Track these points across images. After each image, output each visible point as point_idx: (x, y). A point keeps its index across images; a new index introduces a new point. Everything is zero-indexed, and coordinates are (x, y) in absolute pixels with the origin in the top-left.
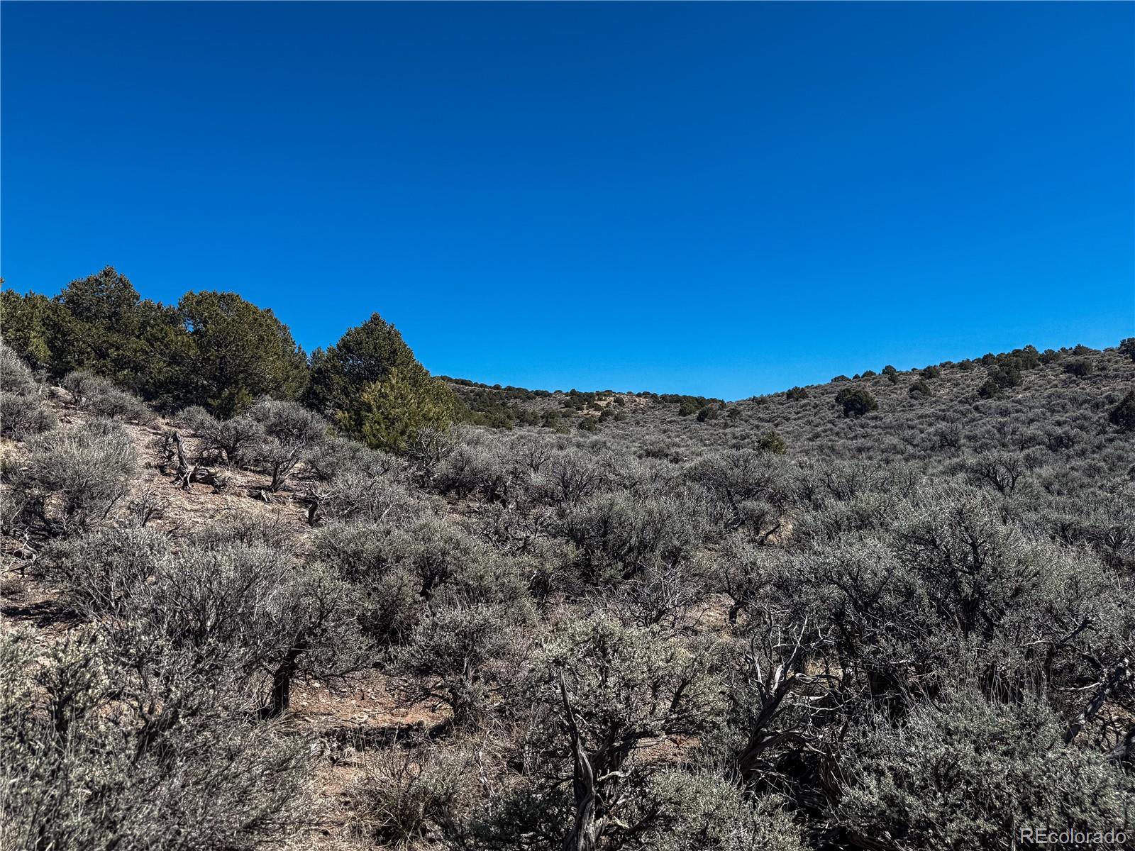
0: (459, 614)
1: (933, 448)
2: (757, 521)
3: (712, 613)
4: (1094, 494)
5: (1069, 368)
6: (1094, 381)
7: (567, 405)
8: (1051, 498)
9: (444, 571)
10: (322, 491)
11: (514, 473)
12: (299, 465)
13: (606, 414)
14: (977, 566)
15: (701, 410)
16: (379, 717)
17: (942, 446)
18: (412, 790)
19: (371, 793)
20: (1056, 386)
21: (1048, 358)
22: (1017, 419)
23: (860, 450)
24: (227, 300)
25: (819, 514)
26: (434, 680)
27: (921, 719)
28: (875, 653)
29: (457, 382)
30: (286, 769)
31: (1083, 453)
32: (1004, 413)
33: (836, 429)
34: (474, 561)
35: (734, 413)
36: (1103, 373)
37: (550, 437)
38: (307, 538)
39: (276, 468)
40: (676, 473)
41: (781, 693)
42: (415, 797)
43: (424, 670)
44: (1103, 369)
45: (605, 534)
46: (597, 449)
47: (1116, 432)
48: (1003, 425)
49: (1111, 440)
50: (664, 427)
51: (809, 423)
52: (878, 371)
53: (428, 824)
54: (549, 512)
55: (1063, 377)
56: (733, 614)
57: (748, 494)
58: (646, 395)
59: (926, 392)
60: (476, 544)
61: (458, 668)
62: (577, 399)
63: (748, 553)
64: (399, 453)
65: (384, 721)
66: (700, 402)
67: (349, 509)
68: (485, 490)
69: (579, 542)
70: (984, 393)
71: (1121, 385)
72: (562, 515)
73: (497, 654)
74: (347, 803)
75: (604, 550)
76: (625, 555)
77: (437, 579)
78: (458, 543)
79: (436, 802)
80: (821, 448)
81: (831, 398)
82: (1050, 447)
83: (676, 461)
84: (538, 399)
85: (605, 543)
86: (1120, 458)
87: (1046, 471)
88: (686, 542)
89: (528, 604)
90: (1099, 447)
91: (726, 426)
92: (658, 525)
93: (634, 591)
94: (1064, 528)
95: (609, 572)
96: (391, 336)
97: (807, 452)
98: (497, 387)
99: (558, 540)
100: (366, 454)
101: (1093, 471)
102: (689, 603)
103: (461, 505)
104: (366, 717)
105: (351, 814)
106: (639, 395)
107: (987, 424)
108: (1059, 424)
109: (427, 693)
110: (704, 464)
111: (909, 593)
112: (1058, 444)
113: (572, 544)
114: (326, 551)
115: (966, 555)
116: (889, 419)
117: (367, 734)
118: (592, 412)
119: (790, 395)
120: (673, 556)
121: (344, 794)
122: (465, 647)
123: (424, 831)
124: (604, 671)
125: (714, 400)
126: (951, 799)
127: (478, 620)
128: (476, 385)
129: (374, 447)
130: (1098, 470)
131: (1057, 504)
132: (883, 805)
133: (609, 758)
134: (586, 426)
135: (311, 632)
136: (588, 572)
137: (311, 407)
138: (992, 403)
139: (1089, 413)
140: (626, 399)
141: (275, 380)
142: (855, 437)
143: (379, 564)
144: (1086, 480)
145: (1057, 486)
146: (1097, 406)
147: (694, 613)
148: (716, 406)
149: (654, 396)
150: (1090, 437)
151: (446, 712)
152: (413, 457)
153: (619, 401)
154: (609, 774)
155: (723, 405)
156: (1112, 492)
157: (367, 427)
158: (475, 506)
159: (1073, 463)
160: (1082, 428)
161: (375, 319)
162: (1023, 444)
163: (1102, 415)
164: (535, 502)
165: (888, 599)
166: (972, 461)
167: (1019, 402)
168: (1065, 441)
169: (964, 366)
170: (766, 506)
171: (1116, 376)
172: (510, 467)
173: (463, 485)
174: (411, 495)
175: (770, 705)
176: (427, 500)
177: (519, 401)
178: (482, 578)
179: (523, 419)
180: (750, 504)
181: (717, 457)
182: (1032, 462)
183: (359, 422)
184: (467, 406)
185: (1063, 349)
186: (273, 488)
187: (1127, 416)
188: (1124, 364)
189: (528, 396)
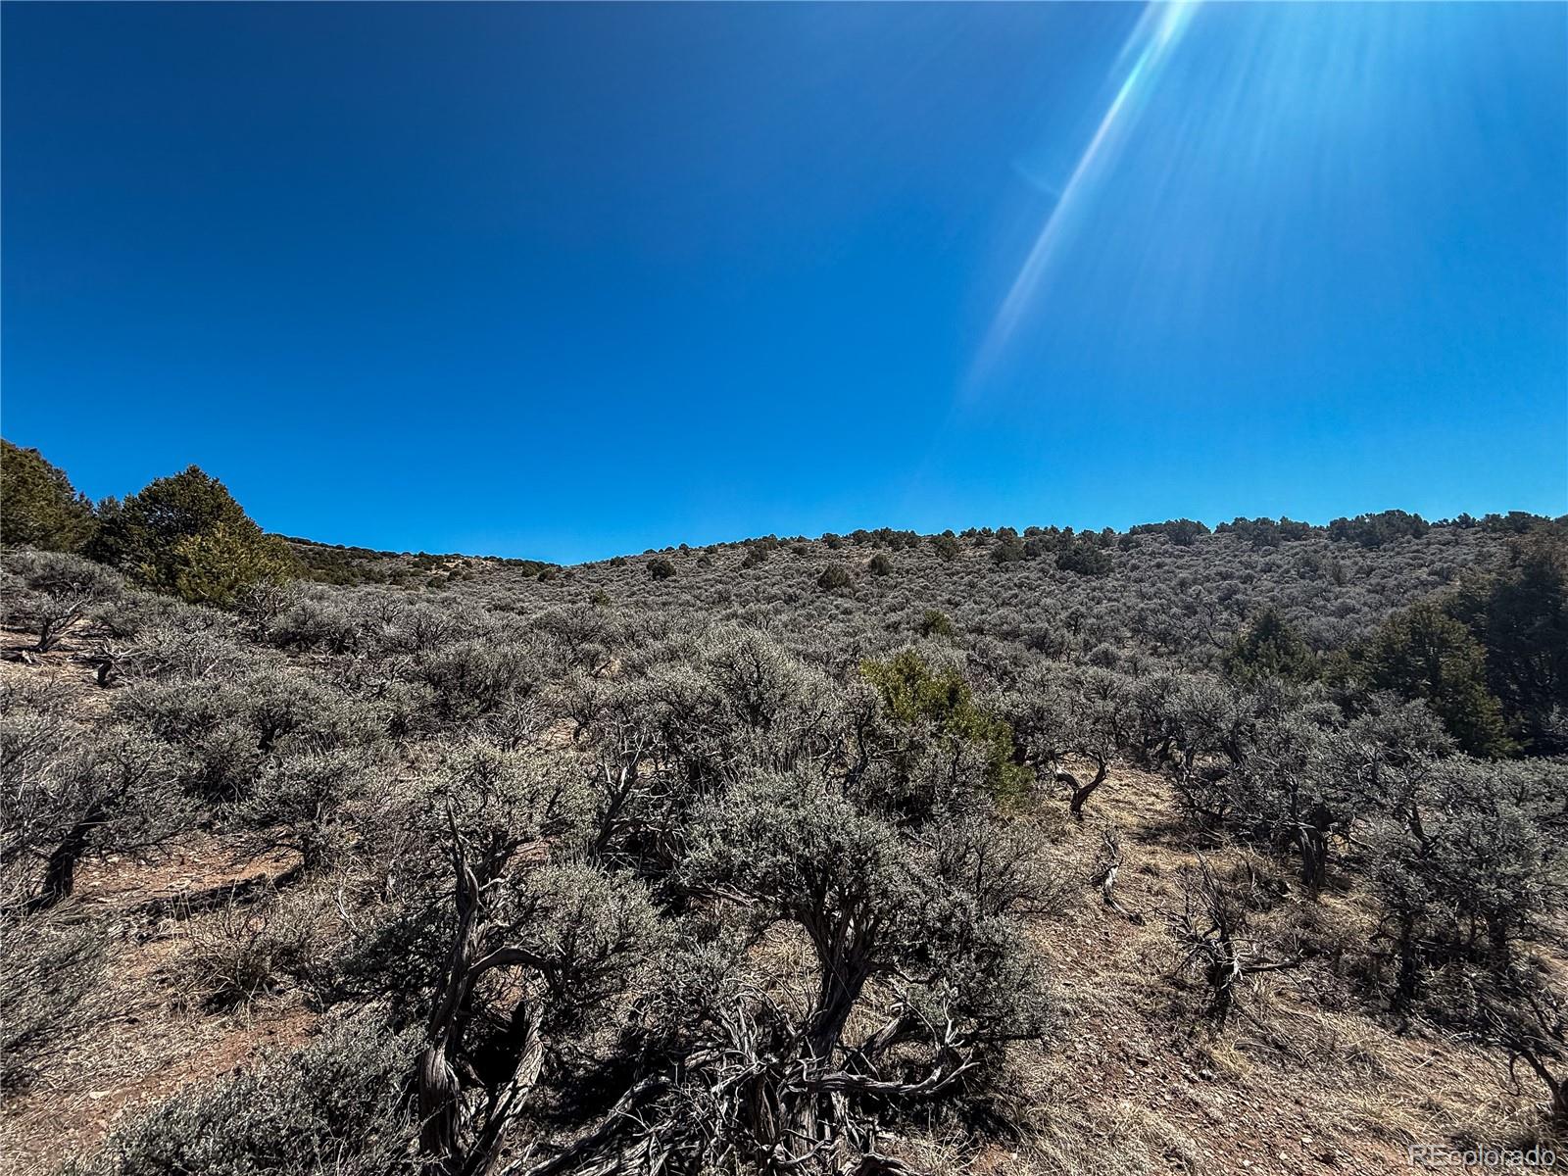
0: (313, 762)
1: (713, 603)
2: (592, 659)
3: (560, 734)
5: (795, 551)
6: (809, 559)
7: (415, 565)
9: (289, 721)
10: (116, 649)
11: (365, 626)
12: (81, 622)
13: (454, 575)
14: (760, 680)
15: (541, 572)
16: (206, 880)
17: (719, 602)
18: (255, 948)
19: (199, 962)
20: (788, 562)
21: (783, 543)
22: (765, 583)
23: (664, 604)
25: (642, 652)
26: (280, 830)
27: (736, 792)
29: (293, 540)
30: (74, 962)
31: (804, 605)
32: (758, 579)
33: (648, 589)
34: (324, 709)
35: (569, 575)
36: (814, 554)
37: (399, 594)
38: (99, 701)
39: (47, 630)
40: (525, 623)
41: (626, 790)
42: (259, 952)
43: (266, 822)
44: (814, 551)
45: (462, 676)
46: (446, 603)
47: (821, 592)
48: (758, 586)
49: (818, 597)
50: (509, 586)
51: (628, 584)
52: (676, 548)
53: (276, 976)
54: (408, 658)
55: (792, 556)
56: (577, 734)
57: (585, 638)
58: (492, 559)
59: (709, 563)
60: (329, 695)
61: (311, 814)
62: (425, 561)
63: (587, 684)
64: (226, 608)
65: (213, 881)
66: (541, 566)
67: (161, 666)
68: (332, 642)
69: (436, 686)
70: (746, 565)
71: (823, 563)
72: (418, 661)
73: (352, 796)
74: (163, 981)
75: (461, 690)
76: (482, 693)
77: (277, 732)
78: (306, 693)
79: (288, 952)
80: (637, 603)
81: (644, 566)
82: (785, 602)
83: (521, 613)
84: (386, 559)
85: (462, 684)
86: (824, 608)
87: (784, 617)
88: (537, 679)
89: (385, 744)
90: (813, 602)
91: (562, 585)
92: (511, 666)
93: (492, 722)
95: (466, 709)
96: (216, 490)
97: (627, 606)
98: (340, 547)
99: (416, 684)
100: (182, 609)
101: (809, 617)
102: (539, 728)
103: (303, 658)
104: (188, 882)
105: (171, 991)
106: (486, 559)
107: (748, 586)
108: (790, 586)
109: (271, 844)
110: (548, 615)
111: (718, 703)
112: (790, 599)
113: (429, 689)
114: (124, 713)
115: (753, 674)
116: (684, 582)
117: (190, 900)
118: (441, 572)
119: (613, 562)
120: (525, 691)
121: (160, 972)
122: (318, 794)
123: (272, 984)
125: (552, 565)
126: (761, 845)
127: (335, 764)
128: (315, 544)
129: (190, 602)
130: (812, 616)
132: (716, 860)
134: (435, 584)
135: (109, 802)
136: (444, 709)
137: (99, 560)
138: (751, 572)
139: (806, 580)
140: (473, 562)
141: (43, 528)
142: (661, 595)
143: (205, 721)
144: (807, 623)
145: (794, 626)
147: (546, 736)
148: (554, 570)
149: (500, 560)
150: (807, 595)
151: (295, 858)
152: (243, 613)
153: (468, 564)
154: (491, 882)
155: (560, 569)
156: (821, 630)
157: (182, 582)
158: (320, 658)
159: (798, 612)
160: (803, 589)
161: (194, 471)
162: (770, 599)
163: (813, 581)
164: (387, 652)
165: (702, 710)
166: (741, 611)
167: (766, 571)
168: (794, 597)
169: (733, 546)
170: (600, 648)
171: (821, 556)
172: (361, 620)
173: (304, 638)
174: (242, 650)
175: (617, 800)
176: (260, 654)
177: (364, 561)
178: (334, 724)
179: (369, 577)
180: (586, 646)
181: (559, 609)
182: (777, 612)
183: (172, 576)
184: (305, 564)
185: (791, 538)
186: (43, 646)
187: (828, 582)
188: (824, 549)
189: (375, 557)
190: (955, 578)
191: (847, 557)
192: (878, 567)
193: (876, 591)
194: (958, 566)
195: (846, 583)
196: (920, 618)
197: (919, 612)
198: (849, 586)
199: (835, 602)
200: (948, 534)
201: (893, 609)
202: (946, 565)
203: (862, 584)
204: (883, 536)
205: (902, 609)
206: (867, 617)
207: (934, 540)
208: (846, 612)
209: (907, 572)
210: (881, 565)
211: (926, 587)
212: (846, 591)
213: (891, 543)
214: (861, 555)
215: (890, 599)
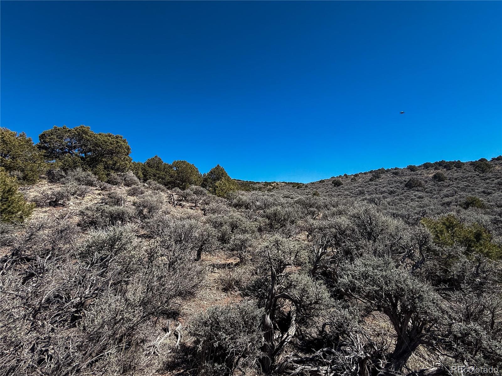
0: (241, 236)
1: (358, 194)
2: (313, 213)
3: (303, 236)
4: (401, 205)
5: (393, 173)
6: (400, 176)
7: (264, 185)
8: (390, 207)
9: (237, 226)
10: (207, 207)
11: (252, 202)
12: (201, 201)
13: (274, 187)
14: (371, 224)
15: (298, 186)
16: (222, 261)
17: (360, 194)
18: (231, 279)
19: (221, 279)
20: (390, 178)
21: (388, 171)
22: (380, 187)
23: (339, 195)
24: (184, 162)
25: (329, 211)
26: (235, 252)
27: (358, 262)
28: (345, 245)
29: (237, 180)
30: (201, 273)
31: (398, 195)
32: (377, 185)
33: (332, 190)
34: (244, 223)
35: (306, 186)
36: (403, 175)
37: (261, 193)
38: (204, 218)
39: (196, 202)
40: (292, 202)
41: (321, 255)
42: (232, 280)
43: (233, 250)
44: (403, 173)
45: (275, 217)
46: (272, 196)
47: (407, 189)
48: (376, 188)
49: (406, 192)
50: (289, 190)
51: (325, 188)
52: (343, 175)
53: (235, 287)
54: (262, 211)
55: (392, 175)
56: (308, 236)
57: (311, 206)
58: (284, 182)
59: (355, 180)
60: (244, 220)
61: (241, 249)
62: (267, 184)
63: (312, 221)
64: (225, 198)
65: (223, 262)
66: (298, 184)
67: (214, 211)
68: (245, 206)
69: (269, 219)
70: (371, 180)
71: (408, 177)
72: (264, 212)
73: (250, 246)
74: (215, 282)
75: (275, 221)
76: (281, 222)
77: (235, 228)
78: (240, 219)
79: (237, 282)
80: (329, 195)
81: (331, 182)
82: (389, 194)
83: (292, 198)
84: (257, 184)
85: (275, 219)
86: (408, 196)
87: (388, 200)
88: (296, 219)
89: (257, 234)
90: (403, 193)
91: (304, 190)
92: (288, 214)
93: (283, 230)
94: (394, 214)
95: (277, 226)
96: (222, 170)
97: (325, 196)
98: (247, 181)
99: (264, 218)
100: (217, 198)
101: (401, 199)
102: (297, 234)
103: (240, 210)
104: (219, 261)
105: (216, 284)
106: (282, 183)
107: (372, 188)
108: (391, 187)
109: (234, 255)
110: (299, 199)
111: (354, 230)
112: (391, 193)
113: (267, 220)
114: (209, 221)
115: (368, 221)
116: (346, 187)
117: (219, 265)
118: (271, 187)
119: (320, 182)
120: (292, 222)
121: (215, 280)
122: (242, 244)
123: (234, 289)
124: (278, 249)
125: (301, 183)
126: (367, 281)
127: (245, 238)
128: (242, 181)
129: (218, 196)
130: (402, 199)
131: (392, 208)
132: (349, 283)
133: (280, 270)
134: (269, 190)
135: (206, 240)
136: (271, 226)
137: (203, 187)
138: (373, 182)
139: (400, 185)
140: (279, 183)
141: (195, 181)
142: (337, 192)
143: (221, 224)
144: (399, 202)
145: (393, 203)
146: (401, 183)
147: (298, 236)
148: (302, 185)
149: (286, 183)
150: (400, 191)
151: (238, 260)
152: (228, 199)
153: (277, 184)
154: (280, 274)
155: (303, 185)
156: (406, 205)
157: (217, 192)
158: (243, 210)
159: (396, 197)
160: (397, 188)
161: (218, 165)
162: (382, 193)
163: (403, 185)
164: (258, 209)
165: (348, 232)
166: (368, 197)
167: (380, 182)
168: (393, 192)
169: (365, 173)
170: (316, 210)
171: (406, 175)
172: (251, 201)
173: (240, 205)
174: (228, 208)
175: (318, 258)
176: (231, 209)
177: (252, 185)
178: (246, 227)
179: (254, 189)
180: (311, 209)
181: (303, 197)
182: (384, 198)
183: (215, 190)
184: (240, 186)
185: (392, 168)
186: (195, 206)
187: (410, 185)
188: (408, 172)
189: (255, 183)
190: (488, 181)
191: (420, 174)
192: (438, 178)
193: (437, 188)
194: (490, 175)
195: (420, 185)
196: (463, 200)
197: (464, 197)
198: (422, 187)
199: (413, 193)
200: (482, 160)
201: (447, 196)
202: (481, 175)
203: (429, 186)
204: (441, 164)
206: (432, 200)
208: (420, 197)
209: (456, 179)
210: (439, 177)
211: (468, 186)
212: (420, 188)
213: (445, 167)
214: (428, 173)
215: (445, 191)
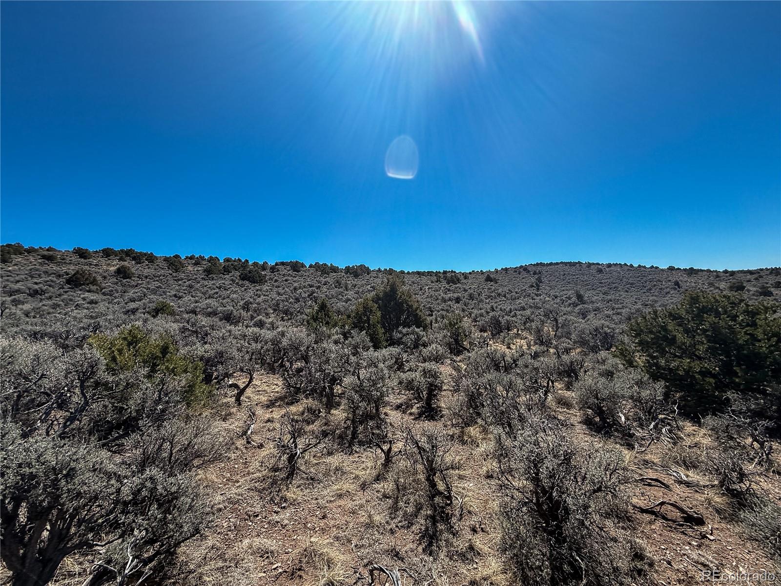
4: (55, 316)
5: (44, 257)
6: (58, 264)
8: (28, 320)
20: (35, 265)
21: (30, 251)
31: (50, 298)
36: (63, 261)
44: (64, 259)
47: (69, 288)
49: (66, 292)
55: (40, 261)
71: (73, 268)
82: (29, 295)
86: (71, 300)
87: (27, 307)
90: (60, 295)
94: (35, 333)
101: (55, 306)
108: (36, 283)
112: (34, 294)
130: (59, 306)
131: (32, 322)
139: (55, 279)
144: (51, 310)
146: (59, 276)
150: (54, 290)
156: (65, 315)
159: (44, 302)
160: (50, 286)
162: (11, 293)
163: (62, 280)
167: (10, 271)
168: (40, 292)
171: (70, 263)
185: (40, 248)
187: (75, 281)
188: (75, 258)
191: (96, 265)
192: (122, 273)
193: (120, 288)
194: (182, 276)
195: (94, 282)
196: (153, 306)
197: (154, 302)
198: (96, 285)
199: (80, 296)
200: (177, 256)
201: (133, 300)
202: (174, 274)
203: (108, 284)
204: (128, 254)
205: (140, 300)
206: (111, 306)
207: (166, 259)
208: (92, 302)
209: (146, 277)
210: (125, 272)
211: (160, 287)
212: (94, 288)
213: (134, 259)
214: (109, 264)
215: (131, 293)
